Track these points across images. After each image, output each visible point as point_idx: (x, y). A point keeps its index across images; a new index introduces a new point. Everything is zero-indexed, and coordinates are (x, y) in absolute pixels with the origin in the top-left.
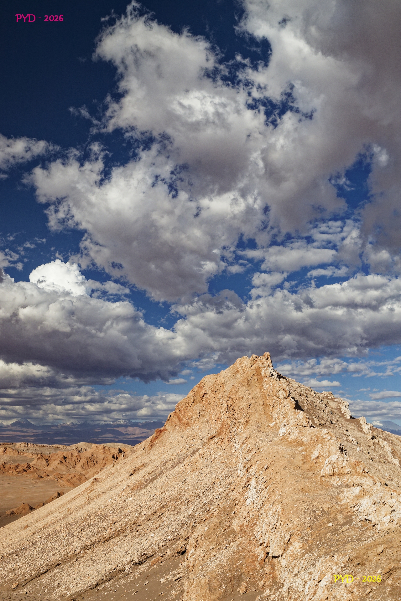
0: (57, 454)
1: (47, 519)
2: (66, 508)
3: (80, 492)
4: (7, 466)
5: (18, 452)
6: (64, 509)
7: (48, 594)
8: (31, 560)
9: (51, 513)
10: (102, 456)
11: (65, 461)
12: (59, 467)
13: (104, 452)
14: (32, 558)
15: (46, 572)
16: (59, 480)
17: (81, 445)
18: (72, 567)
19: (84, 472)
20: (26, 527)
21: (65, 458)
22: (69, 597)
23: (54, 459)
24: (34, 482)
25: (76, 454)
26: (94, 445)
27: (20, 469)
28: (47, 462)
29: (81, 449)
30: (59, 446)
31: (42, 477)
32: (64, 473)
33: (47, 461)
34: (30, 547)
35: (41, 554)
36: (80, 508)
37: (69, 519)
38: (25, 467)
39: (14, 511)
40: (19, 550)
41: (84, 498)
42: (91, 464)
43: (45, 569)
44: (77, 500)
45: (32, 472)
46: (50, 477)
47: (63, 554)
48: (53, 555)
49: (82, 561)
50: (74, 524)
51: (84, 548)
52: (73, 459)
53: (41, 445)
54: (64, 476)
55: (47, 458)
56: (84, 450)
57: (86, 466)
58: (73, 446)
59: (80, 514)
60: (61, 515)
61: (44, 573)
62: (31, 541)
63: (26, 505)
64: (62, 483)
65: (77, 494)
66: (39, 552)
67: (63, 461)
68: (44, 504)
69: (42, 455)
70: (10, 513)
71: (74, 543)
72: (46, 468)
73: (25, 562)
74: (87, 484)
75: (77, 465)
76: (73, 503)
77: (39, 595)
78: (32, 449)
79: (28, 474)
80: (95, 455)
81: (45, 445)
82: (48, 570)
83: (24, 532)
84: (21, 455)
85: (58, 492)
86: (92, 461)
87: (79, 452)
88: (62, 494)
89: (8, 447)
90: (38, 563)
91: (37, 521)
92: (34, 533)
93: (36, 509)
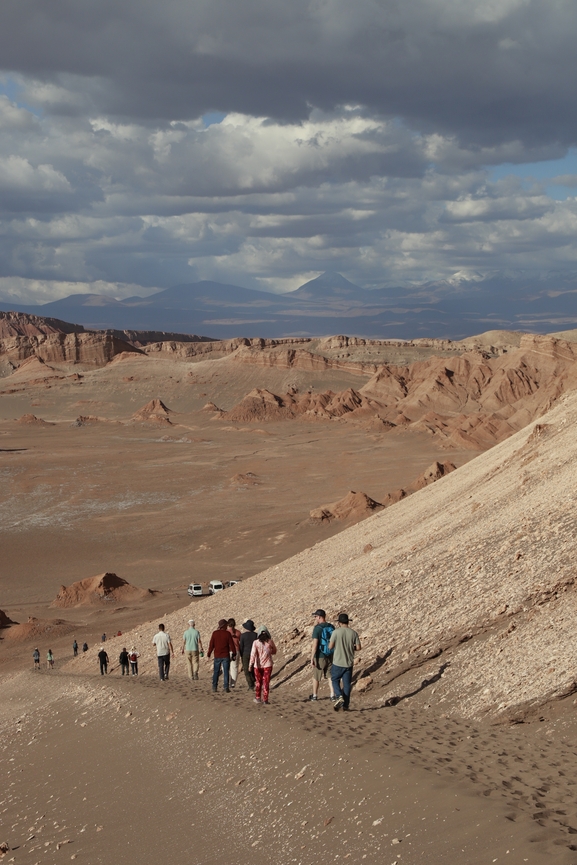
0: (428, 365)
1: (419, 530)
2: (467, 502)
3: (501, 461)
4: (301, 398)
5: (326, 360)
6: (462, 505)
7: (447, 706)
8: (396, 626)
9: (428, 515)
10: (551, 367)
11: (451, 381)
12: (435, 399)
13: (556, 357)
14: (396, 621)
15: (437, 656)
16: (438, 431)
17: (490, 337)
18: (502, 645)
19: (502, 411)
20: (369, 548)
21: (449, 374)
22: (504, 713)
23: (421, 376)
24: (373, 437)
25: (480, 363)
26: (528, 339)
27: (334, 404)
28: (403, 385)
29: (492, 348)
30: (430, 343)
31: (393, 425)
32: (450, 413)
33: (403, 382)
34: (387, 596)
35: (420, 614)
36: (504, 502)
37: (480, 530)
38: (347, 400)
39: (331, 511)
40: (360, 602)
41: (514, 476)
42: (523, 388)
43: (434, 649)
44: (493, 483)
45: (364, 411)
46: (413, 425)
47: (476, 613)
48: (451, 615)
49: (527, 631)
50: (497, 542)
51: (529, 599)
52: (471, 377)
53: (382, 341)
54: (449, 422)
55: (403, 375)
56: (500, 352)
57: (509, 393)
58: (470, 343)
59: (509, 517)
60: (457, 520)
61: (434, 657)
62: (387, 582)
63: (358, 494)
64: (446, 439)
65: (492, 466)
66: (414, 609)
67: (446, 381)
68: (404, 494)
69: (388, 368)
70: (319, 515)
71: (503, 589)
72: (401, 402)
73: (382, 632)
74: (518, 441)
75: (483, 391)
76: (484, 490)
77: (426, 707)
78: (360, 353)
79: (355, 416)
80: (531, 364)
81: (392, 341)
82: (441, 651)
83: (363, 560)
84: (334, 368)
85: (438, 464)
86: (524, 380)
87: (486, 356)
88: (450, 467)
89: (298, 347)
90: (413, 634)
91: (395, 535)
92: (392, 564)
93: (384, 507)
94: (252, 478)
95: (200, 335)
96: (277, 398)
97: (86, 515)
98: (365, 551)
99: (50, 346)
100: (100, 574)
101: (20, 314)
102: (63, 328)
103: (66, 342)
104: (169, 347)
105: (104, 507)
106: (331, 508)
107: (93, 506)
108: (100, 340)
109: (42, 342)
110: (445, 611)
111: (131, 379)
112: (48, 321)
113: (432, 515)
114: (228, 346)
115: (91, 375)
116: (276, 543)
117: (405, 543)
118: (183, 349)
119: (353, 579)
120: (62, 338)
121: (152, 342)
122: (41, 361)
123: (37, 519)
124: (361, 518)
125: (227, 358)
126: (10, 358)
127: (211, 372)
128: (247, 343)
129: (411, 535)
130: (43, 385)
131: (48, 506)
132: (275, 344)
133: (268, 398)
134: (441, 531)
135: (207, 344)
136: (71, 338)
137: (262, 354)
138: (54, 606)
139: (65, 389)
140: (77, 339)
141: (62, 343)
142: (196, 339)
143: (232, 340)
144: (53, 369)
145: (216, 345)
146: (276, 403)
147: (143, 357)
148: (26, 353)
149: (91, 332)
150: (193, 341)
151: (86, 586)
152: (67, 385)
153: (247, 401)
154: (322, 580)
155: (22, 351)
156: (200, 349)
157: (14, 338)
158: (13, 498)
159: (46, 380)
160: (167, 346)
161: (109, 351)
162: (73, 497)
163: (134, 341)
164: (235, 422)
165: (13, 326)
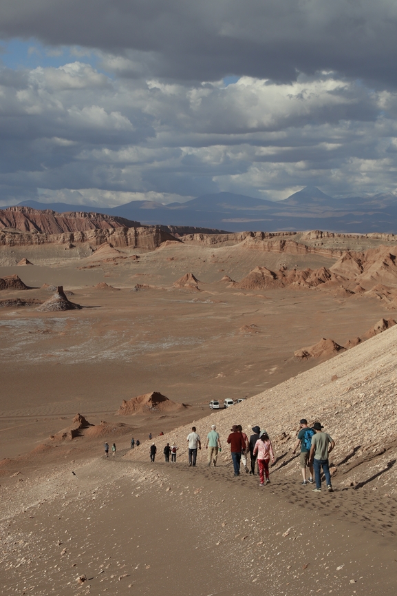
0: (378, 251)
1: (370, 366)
4: (289, 273)
5: (306, 247)
7: (389, 488)
8: (354, 432)
9: (376, 355)
11: (394, 263)
12: (382, 275)
14: (354, 429)
15: (382, 453)
16: (384, 298)
20: (335, 378)
21: (392, 257)
23: (372, 259)
24: (338, 301)
27: (312, 278)
28: (360, 265)
30: (379, 236)
31: (353, 293)
32: (393, 285)
33: (360, 263)
34: (347, 411)
35: (370, 424)
38: (321, 275)
39: (309, 352)
40: (328, 415)
43: (380, 448)
45: (333, 283)
46: (367, 293)
48: (392, 426)
53: (346, 234)
54: (392, 291)
55: (360, 258)
62: (348, 402)
63: (328, 341)
64: (390, 303)
66: (366, 421)
67: (390, 262)
68: (360, 341)
69: (349, 253)
70: (301, 355)
72: (358, 277)
73: (344, 436)
77: (374, 489)
78: (330, 243)
79: (326, 286)
81: (353, 234)
82: (385, 450)
83: (331, 386)
84: (312, 253)
85: (384, 320)
88: (393, 323)
89: (287, 238)
90: (365, 438)
91: (353, 369)
92: (351, 389)
93: (346, 349)
94: (254, 328)
95: (220, 230)
96: (272, 273)
97: (140, 352)
98: (332, 380)
99: (117, 236)
100: (150, 392)
101: (98, 214)
102: (127, 224)
103: (128, 234)
104: (198, 238)
105: (153, 346)
106: (309, 349)
107: (145, 346)
108: (151, 232)
109: (112, 233)
110: (388, 423)
111: (172, 259)
112: (116, 219)
113: (380, 356)
114: (239, 237)
115: (145, 256)
116: (271, 373)
117: (360, 375)
118: (208, 239)
119: (324, 399)
120: (126, 230)
121: (187, 234)
122: (111, 246)
123: (108, 354)
124: (329, 357)
125: (238, 245)
126: (90, 244)
127: (227, 255)
128: (252, 235)
129: (365, 369)
130: (113, 262)
131: (115, 345)
132: (271, 236)
133: (266, 273)
134: (385, 367)
135: (225, 235)
136: (131, 231)
137: (262, 243)
138: (118, 414)
139: (127, 266)
140: (136, 232)
141: (126, 234)
142: (217, 232)
143: (242, 233)
144: (119, 252)
145: (231, 236)
146: (272, 277)
147: (181, 244)
148: (101, 240)
149: (145, 227)
150: (215, 234)
151: (140, 401)
152: (129, 263)
153: (251, 275)
154: (302, 399)
155: (99, 239)
156: (219, 239)
157: (93, 230)
158: (91, 340)
159: (114, 259)
160: (197, 237)
161: (158, 239)
162: (132, 340)
163: (174, 233)
164: (243, 289)
165: (92, 222)
